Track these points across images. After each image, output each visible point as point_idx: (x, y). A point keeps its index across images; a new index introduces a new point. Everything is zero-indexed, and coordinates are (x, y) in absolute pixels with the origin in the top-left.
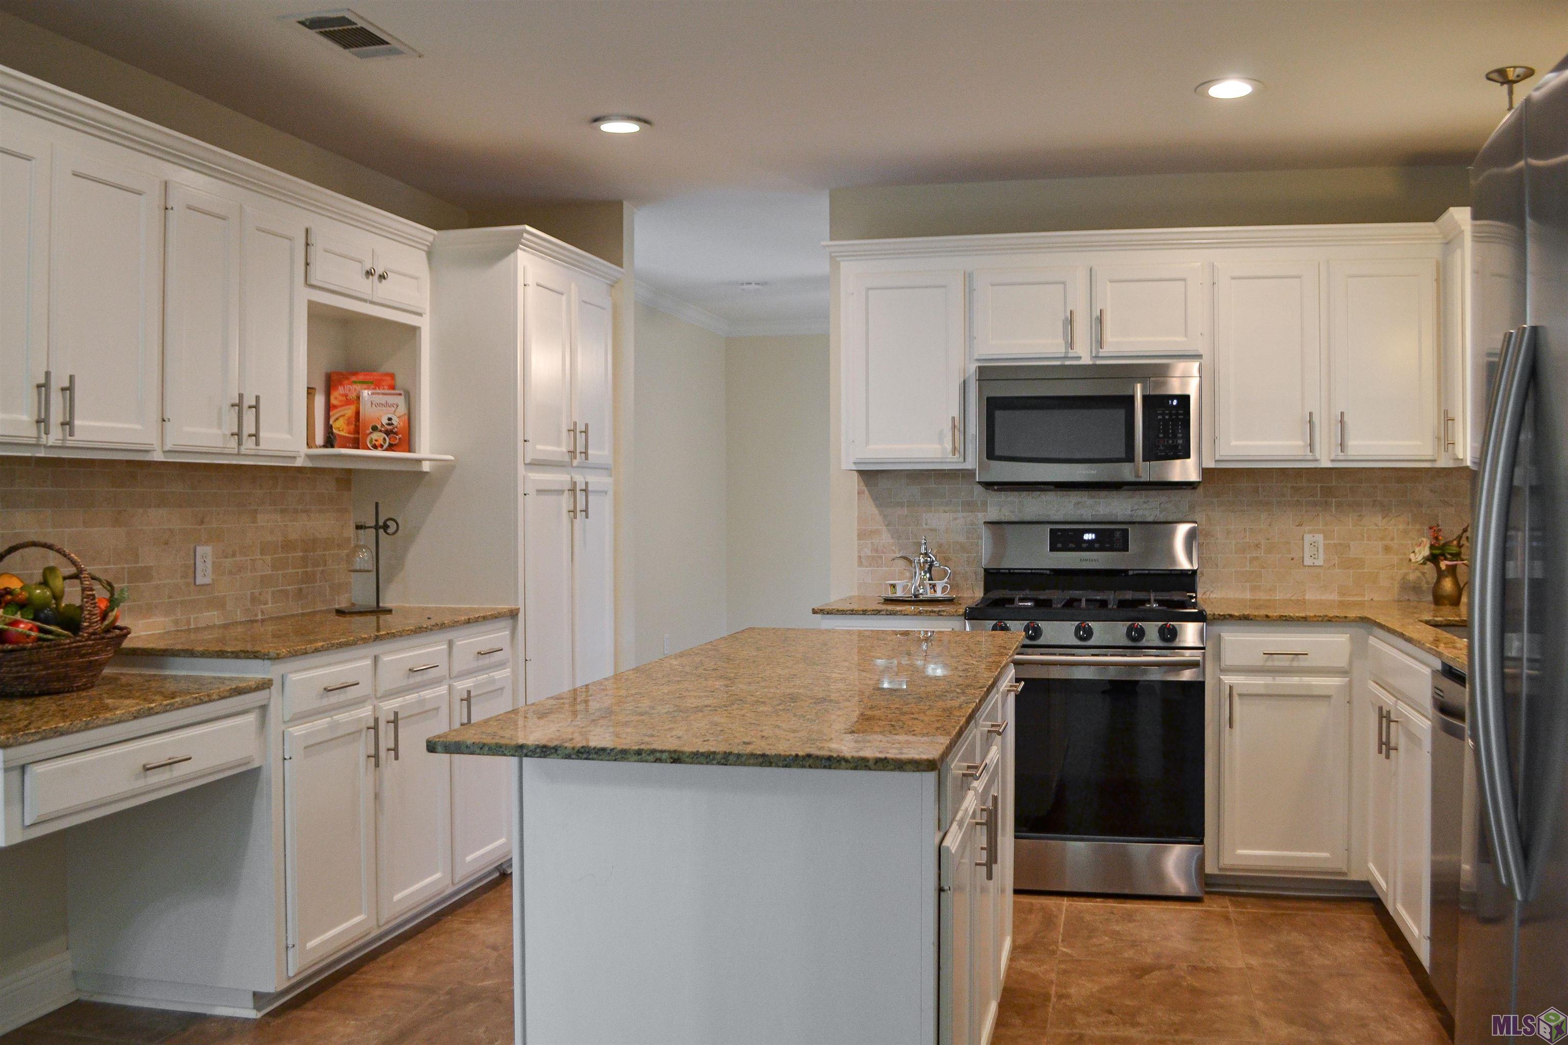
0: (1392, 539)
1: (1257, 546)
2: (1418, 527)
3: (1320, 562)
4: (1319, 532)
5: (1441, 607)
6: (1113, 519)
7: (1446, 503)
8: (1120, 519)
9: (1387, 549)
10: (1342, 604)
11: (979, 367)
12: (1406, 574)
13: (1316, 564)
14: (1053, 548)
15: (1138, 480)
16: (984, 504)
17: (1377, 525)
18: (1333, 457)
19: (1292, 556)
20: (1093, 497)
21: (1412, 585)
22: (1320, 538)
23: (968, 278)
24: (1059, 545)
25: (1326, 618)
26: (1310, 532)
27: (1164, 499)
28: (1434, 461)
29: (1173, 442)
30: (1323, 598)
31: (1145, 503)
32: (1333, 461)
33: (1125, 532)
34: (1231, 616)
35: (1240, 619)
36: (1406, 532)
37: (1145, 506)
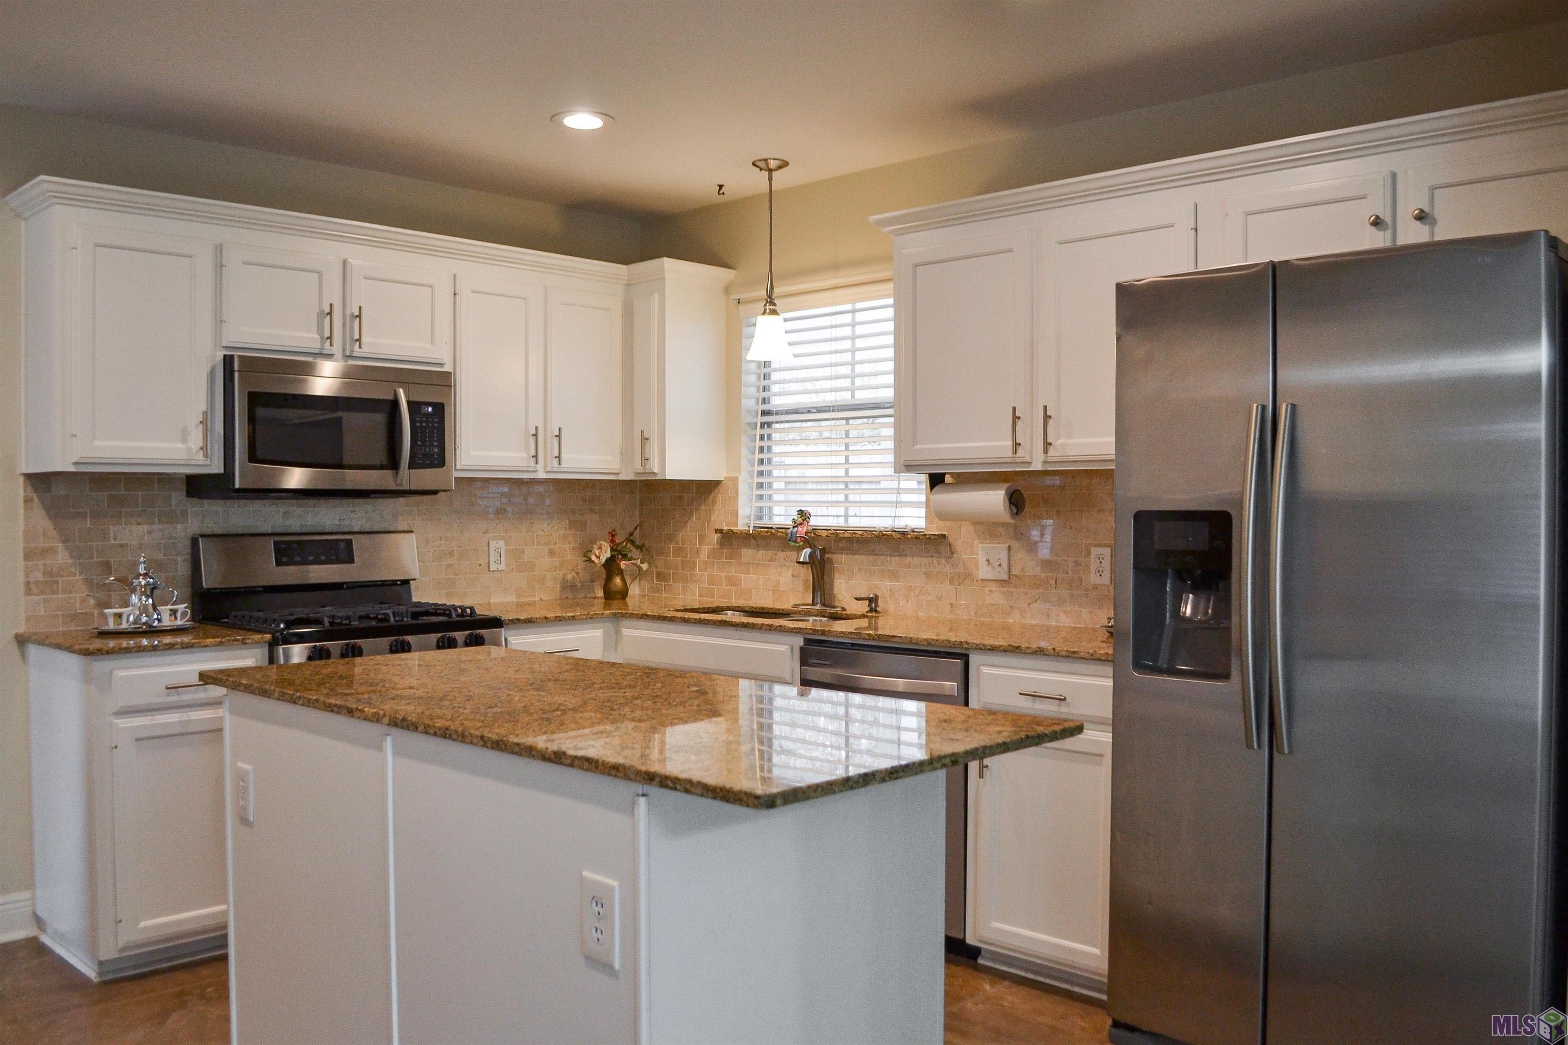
0: (555, 544)
1: (451, 553)
2: (573, 531)
3: (502, 567)
4: (502, 538)
5: (611, 602)
6: (320, 529)
7: (592, 511)
8: (328, 529)
9: (552, 553)
10: (519, 605)
11: (225, 356)
12: (565, 575)
13: (500, 569)
14: (279, 563)
15: (399, 488)
16: (184, 514)
17: (543, 531)
18: (549, 469)
19: (479, 562)
20: (301, 506)
21: (569, 584)
22: (502, 543)
23: (219, 249)
24: (285, 559)
25: (589, 616)
26: (494, 539)
27: (369, 508)
28: (618, 474)
29: (430, 450)
30: (505, 600)
31: (352, 512)
32: (547, 472)
33: (349, 543)
34: (518, 620)
35: (525, 623)
36: (564, 537)
37: (353, 515)
